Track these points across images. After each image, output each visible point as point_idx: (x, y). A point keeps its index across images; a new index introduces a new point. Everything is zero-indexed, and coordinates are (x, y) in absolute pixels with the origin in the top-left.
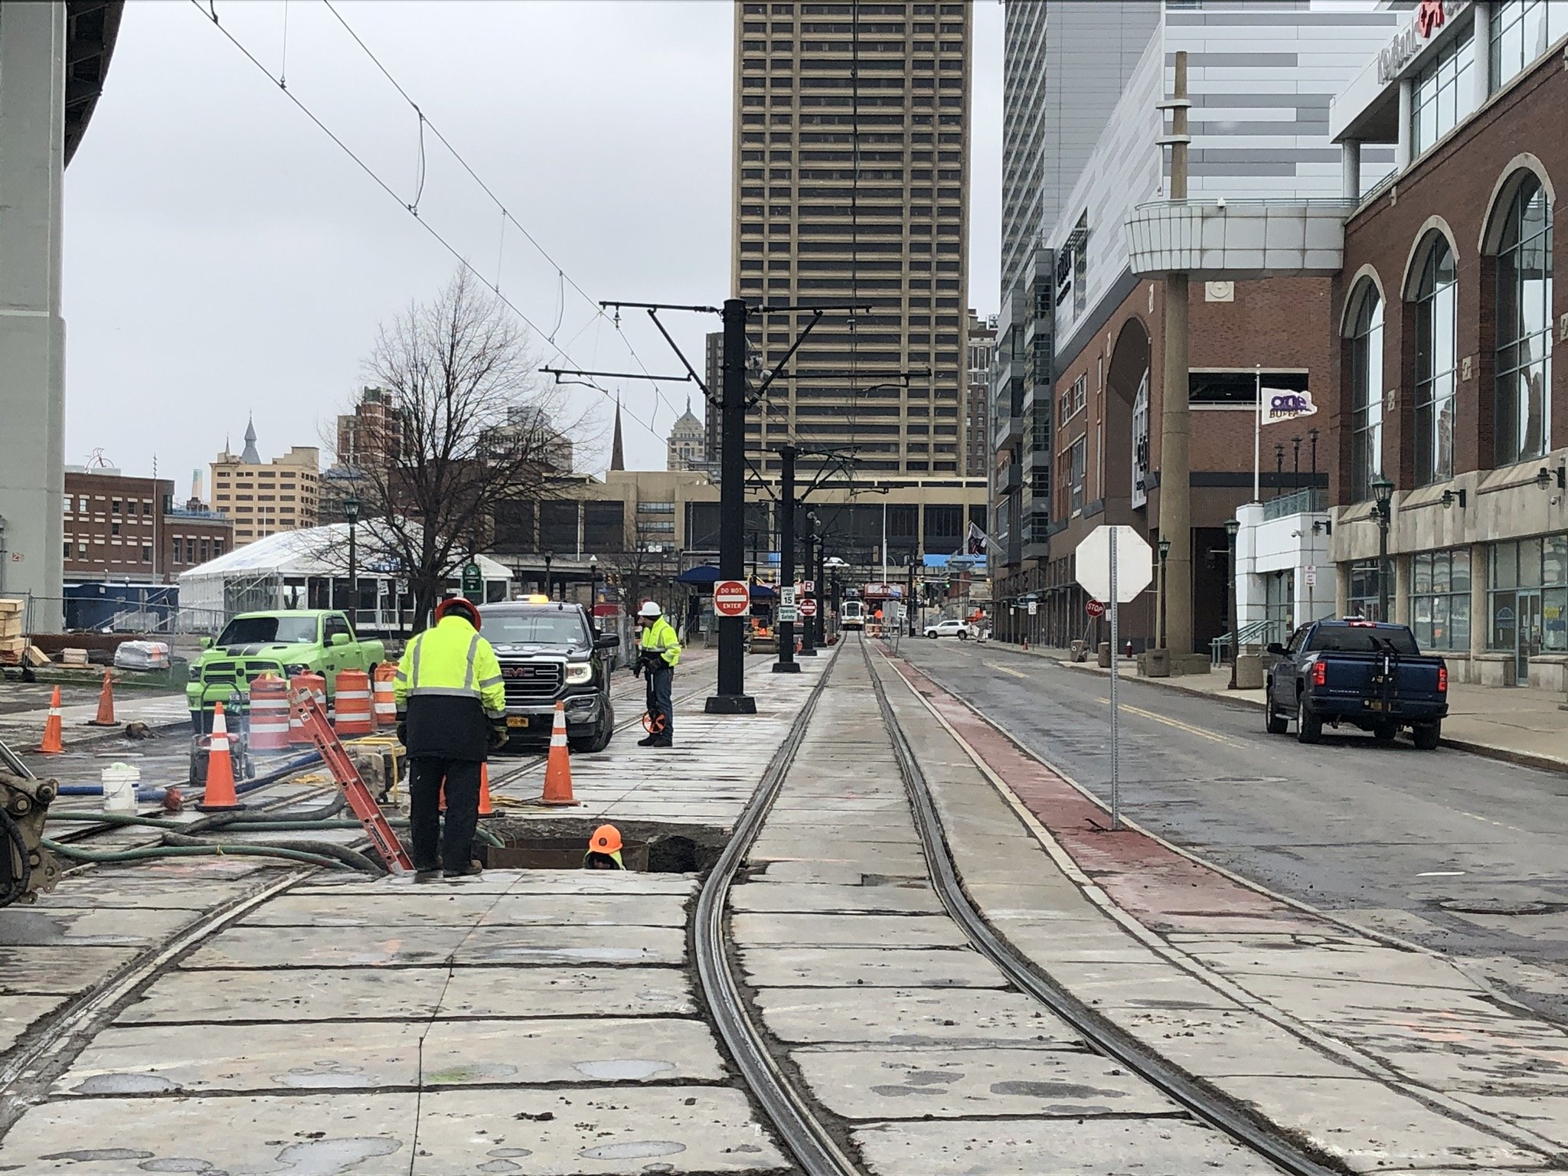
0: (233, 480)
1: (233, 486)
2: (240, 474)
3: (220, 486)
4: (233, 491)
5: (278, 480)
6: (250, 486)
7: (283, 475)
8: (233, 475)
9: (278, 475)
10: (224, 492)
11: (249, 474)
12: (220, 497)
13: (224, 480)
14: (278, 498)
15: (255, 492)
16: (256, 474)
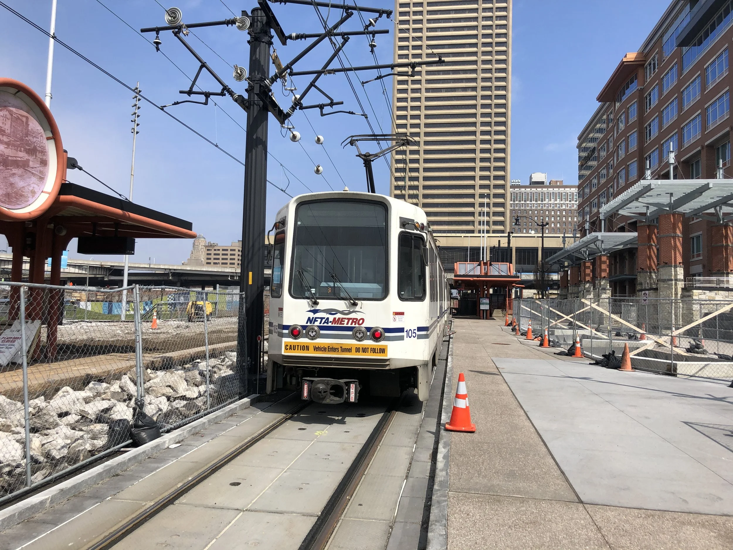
0: (213, 252)
1: (212, 255)
2: (215, 250)
3: (208, 254)
4: (212, 257)
5: (229, 252)
6: (219, 254)
7: (231, 250)
8: (213, 250)
9: (229, 250)
10: (209, 257)
11: (219, 250)
12: (208, 259)
13: (209, 252)
14: (229, 259)
15: (221, 257)
16: (221, 250)
